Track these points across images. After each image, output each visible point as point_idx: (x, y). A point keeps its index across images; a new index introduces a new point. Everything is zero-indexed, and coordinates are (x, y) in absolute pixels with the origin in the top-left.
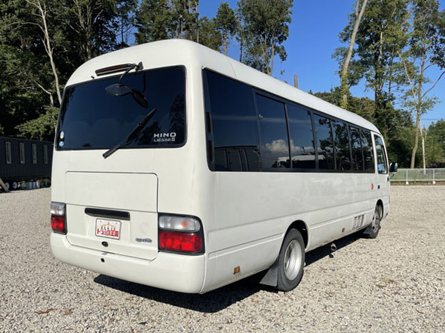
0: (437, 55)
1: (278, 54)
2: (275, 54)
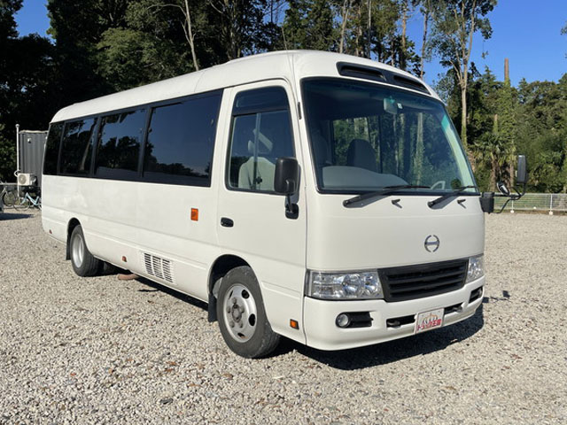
1: (479, 31)
2: (475, 30)
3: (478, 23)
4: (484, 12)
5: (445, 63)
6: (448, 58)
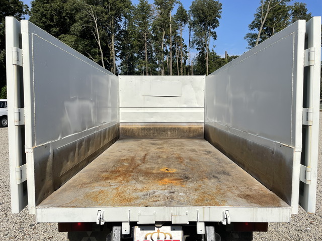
2: (210, 36)
3: (212, 33)
4: (214, 28)
5: (198, 49)
6: (200, 47)
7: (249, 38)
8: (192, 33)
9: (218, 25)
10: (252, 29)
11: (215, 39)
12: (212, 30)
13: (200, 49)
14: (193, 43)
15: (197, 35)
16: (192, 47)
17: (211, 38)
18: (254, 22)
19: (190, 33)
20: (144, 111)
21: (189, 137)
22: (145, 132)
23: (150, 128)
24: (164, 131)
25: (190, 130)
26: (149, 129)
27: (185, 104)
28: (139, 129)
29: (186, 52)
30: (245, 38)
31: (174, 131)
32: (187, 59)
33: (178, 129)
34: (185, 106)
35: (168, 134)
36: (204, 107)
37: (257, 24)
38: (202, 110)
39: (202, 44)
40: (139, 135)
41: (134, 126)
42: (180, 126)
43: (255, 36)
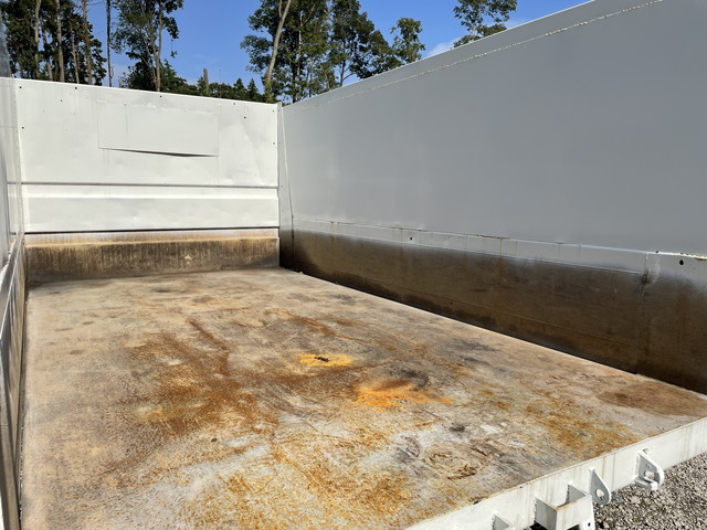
0: (356, 64)
1: (167, 29)
3: (166, 21)
4: (169, 10)
5: (132, 55)
6: (137, 52)
7: (251, 48)
8: (116, 13)
9: (181, 6)
10: (257, 27)
11: (175, 36)
12: (165, 14)
13: (137, 56)
14: (120, 36)
15: (129, 20)
16: (118, 48)
17: (165, 33)
18: (258, 13)
19: (108, 10)
20: (108, 196)
21: (243, 267)
22: (116, 260)
23: (132, 246)
24: (173, 254)
25: (244, 247)
26: (128, 250)
27: (229, 177)
28: (93, 251)
29: (101, 60)
30: (242, 46)
31: (201, 250)
32: (103, 76)
33: (214, 245)
34: (229, 182)
35: (185, 261)
36: (278, 188)
37: (266, 18)
38: (273, 196)
39: (144, 46)
40: (95, 269)
41: (77, 243)
42: (219, 237)
43: (262, 45)
